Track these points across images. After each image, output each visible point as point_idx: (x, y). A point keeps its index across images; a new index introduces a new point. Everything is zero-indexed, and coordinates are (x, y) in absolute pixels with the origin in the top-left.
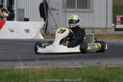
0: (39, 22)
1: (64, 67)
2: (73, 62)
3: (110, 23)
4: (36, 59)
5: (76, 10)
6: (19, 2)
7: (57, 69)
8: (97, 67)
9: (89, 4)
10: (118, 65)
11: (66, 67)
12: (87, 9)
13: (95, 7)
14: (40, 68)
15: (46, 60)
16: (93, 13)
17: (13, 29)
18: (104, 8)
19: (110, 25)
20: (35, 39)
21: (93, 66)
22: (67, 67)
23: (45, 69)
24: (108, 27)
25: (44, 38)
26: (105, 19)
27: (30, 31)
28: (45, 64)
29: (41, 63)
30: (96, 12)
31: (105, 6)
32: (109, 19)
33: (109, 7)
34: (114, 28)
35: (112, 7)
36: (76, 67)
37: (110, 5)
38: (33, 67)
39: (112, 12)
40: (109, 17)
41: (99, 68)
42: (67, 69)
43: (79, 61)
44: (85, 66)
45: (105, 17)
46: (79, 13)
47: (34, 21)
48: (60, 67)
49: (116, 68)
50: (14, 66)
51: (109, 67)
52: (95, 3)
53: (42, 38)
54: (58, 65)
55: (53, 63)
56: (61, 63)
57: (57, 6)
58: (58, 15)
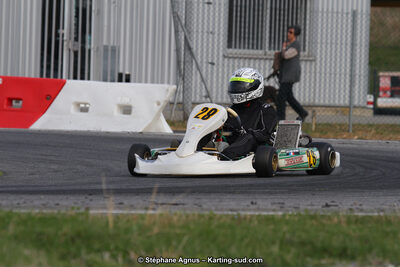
0: (160, 85)
1: (230, 213)
2: (254, 201)
3: (361, 92)
4: (152, 189)
5: (265, 54)
6: (105, 29)
7: (211, 218)
8: (323, 216)
10: (382, 211)
11: (235, 213)
13: (319, 46)
14: (161, 215)
15: (183, 192)
16: (313, 63)
17: (85, 104)
18: (344, 49)
19: (361, 97)
20: (149, 134)
21: (312, 213)
22: (239, 215)
23: (175, 218)
24: (356, 103)
25: (175, 132)
26: (348, 81)
27: (133, 110)
28: (176, 204)
29: (165, 200)
30: (321, 59)
31: (346, 44)
32: (357, 82)
33: (359, 46)
34: (371, 106)
35: (367, 48)
36: (265, 213)
37: (361, 40)
38: (143, 212)
39: (367, 62)
40: (360, 76)
41: (330, 218)
42: (240, 220)
43: (272, 197)
44: (290, 213)
45: (348, 76)
47: (146, 82)
48: (218, 213)
49: (378, 220)
50: (87, 209)
51: (357, 217)
52: (319, 36)
53: (167, 130)
54: (213, 208)
55: (197, 201)
56: (221, 201)
57: (213, 40)
58: (215, 67)
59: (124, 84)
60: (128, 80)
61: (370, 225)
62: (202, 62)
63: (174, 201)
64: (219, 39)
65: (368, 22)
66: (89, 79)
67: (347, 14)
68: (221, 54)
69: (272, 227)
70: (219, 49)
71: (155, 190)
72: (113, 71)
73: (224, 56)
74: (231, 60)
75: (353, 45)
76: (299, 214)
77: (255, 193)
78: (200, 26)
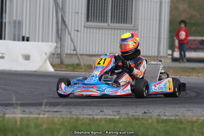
0: (46, 43)
1: (88, 117)
2: (102, 110)
3: (165, 48)
4: (42, 103)
5: (109, 25)
6: (15, 10)
7: (77, 119)
8: (142, 119)
9: (130, 16)
10: (177, 116)
11: (91, 117)
12: (126, 23)
13: (140, 21)
14: (47, 118)
15: (58, 105)
16: (137, 31)
17: (3, 54)
18: (155, 23)
19: (165, 51)
20: (40, 72)
21: (136, 117)
22: (93, 118)
23: (56, 120)
24: (161, 54)
25: (55, 70)
26: (157, 42)
27: (31, 58)
28: (57, 112)
29: (50, 109)
30: (141, 29)
31: (156, 20)
32: (162, 42)
33: (163, 21)
34: (170, 57)
35: (168, 22)
36: (109, 117)
37: (165, 18)
39: (168, 31)
40: (164, 39)
41: (147, 120)
42: (94, 120)
43: (112, 108)
44: (124, 117)
45: (157, 39)
46: (113, 30)
47: (38, 41)
48: (81, 117)
49: (175, 121)
50: (4, 114)
51: (162, 119)
52: (140, 15)
53: (51, 69)
54: (78, 114)
55: (69, 110)
56: (83, 110)
57: (78, 17)
58: (79, 33)
59: (25, 43)
60: (28, 40)
61: (170, 124)
62: (71, 30)
63: (55, 110)
64: (81, 16)
65: (169, 8)
66: (5, 39)
67: (157, 2)
68: (83, 25)
69: (113, 125)
70: (81, 22)
71: (44, 104)
72: (19, 35)
73: (85, 27)
74: (89, 29)
75: (160, 20)
76: (128, 118)
77: (102, 106)
78: (70, 9)
